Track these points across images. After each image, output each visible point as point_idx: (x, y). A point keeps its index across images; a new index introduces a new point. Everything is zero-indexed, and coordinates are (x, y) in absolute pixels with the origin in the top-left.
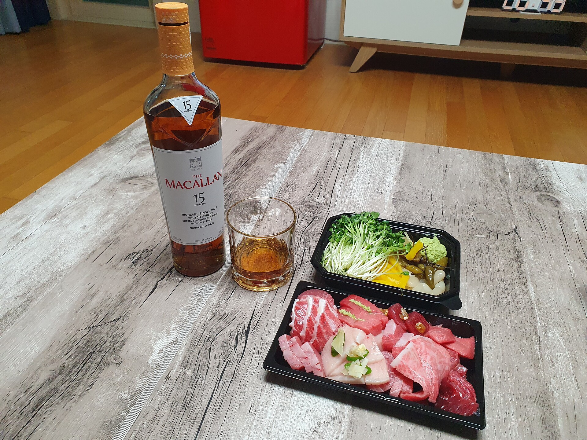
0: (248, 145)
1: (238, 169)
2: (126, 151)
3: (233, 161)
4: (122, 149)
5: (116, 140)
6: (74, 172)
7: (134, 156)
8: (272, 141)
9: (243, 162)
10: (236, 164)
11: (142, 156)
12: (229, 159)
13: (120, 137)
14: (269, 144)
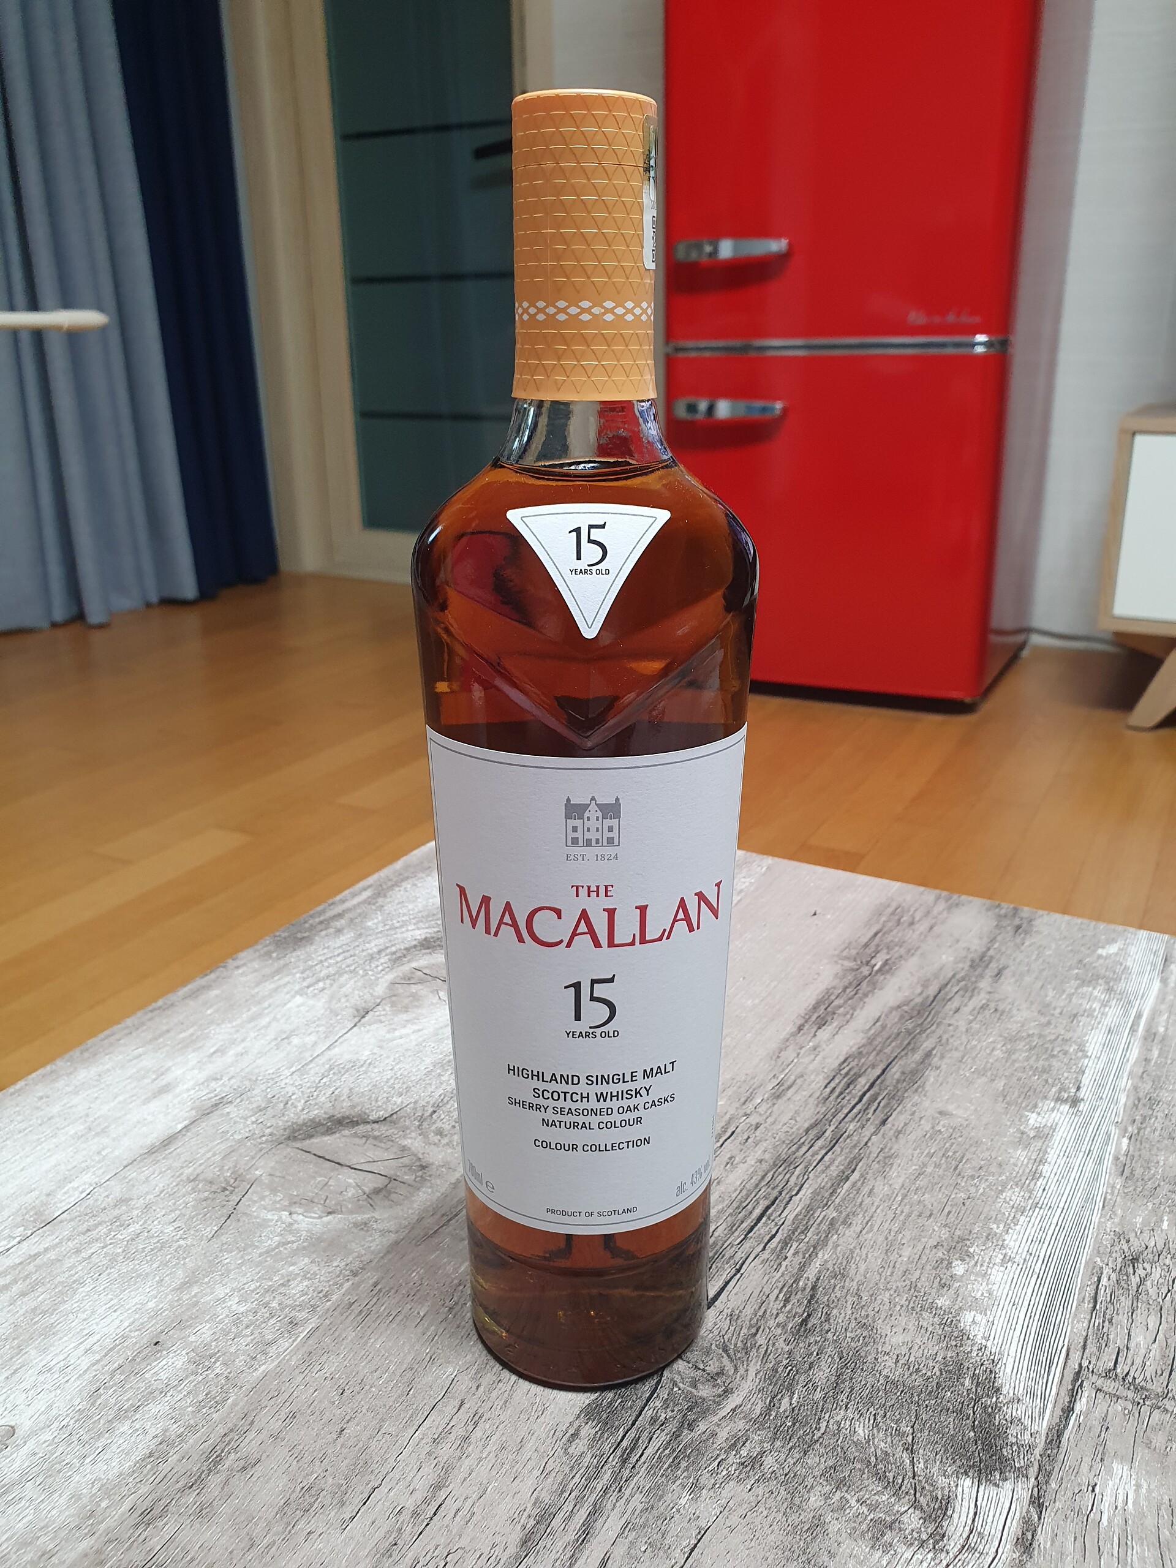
0: (874, 985)
1: (841, 1116)
2: (346, 976)
3: (811, 1067)
4: (332, 970)
5: (320, 927)
6: (105, 1063)
7: (371, 1005)
8: (981, 976)
9: (863, 1083)
10: (828, 1090)
11: (406, 1009)
12: (789, 1054)
13: (340, 916)
14: (970, 990)
